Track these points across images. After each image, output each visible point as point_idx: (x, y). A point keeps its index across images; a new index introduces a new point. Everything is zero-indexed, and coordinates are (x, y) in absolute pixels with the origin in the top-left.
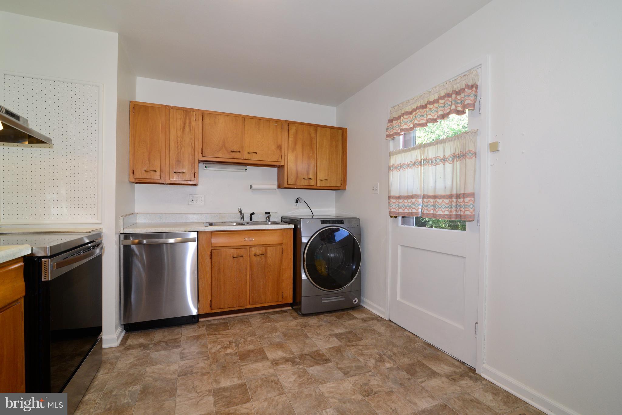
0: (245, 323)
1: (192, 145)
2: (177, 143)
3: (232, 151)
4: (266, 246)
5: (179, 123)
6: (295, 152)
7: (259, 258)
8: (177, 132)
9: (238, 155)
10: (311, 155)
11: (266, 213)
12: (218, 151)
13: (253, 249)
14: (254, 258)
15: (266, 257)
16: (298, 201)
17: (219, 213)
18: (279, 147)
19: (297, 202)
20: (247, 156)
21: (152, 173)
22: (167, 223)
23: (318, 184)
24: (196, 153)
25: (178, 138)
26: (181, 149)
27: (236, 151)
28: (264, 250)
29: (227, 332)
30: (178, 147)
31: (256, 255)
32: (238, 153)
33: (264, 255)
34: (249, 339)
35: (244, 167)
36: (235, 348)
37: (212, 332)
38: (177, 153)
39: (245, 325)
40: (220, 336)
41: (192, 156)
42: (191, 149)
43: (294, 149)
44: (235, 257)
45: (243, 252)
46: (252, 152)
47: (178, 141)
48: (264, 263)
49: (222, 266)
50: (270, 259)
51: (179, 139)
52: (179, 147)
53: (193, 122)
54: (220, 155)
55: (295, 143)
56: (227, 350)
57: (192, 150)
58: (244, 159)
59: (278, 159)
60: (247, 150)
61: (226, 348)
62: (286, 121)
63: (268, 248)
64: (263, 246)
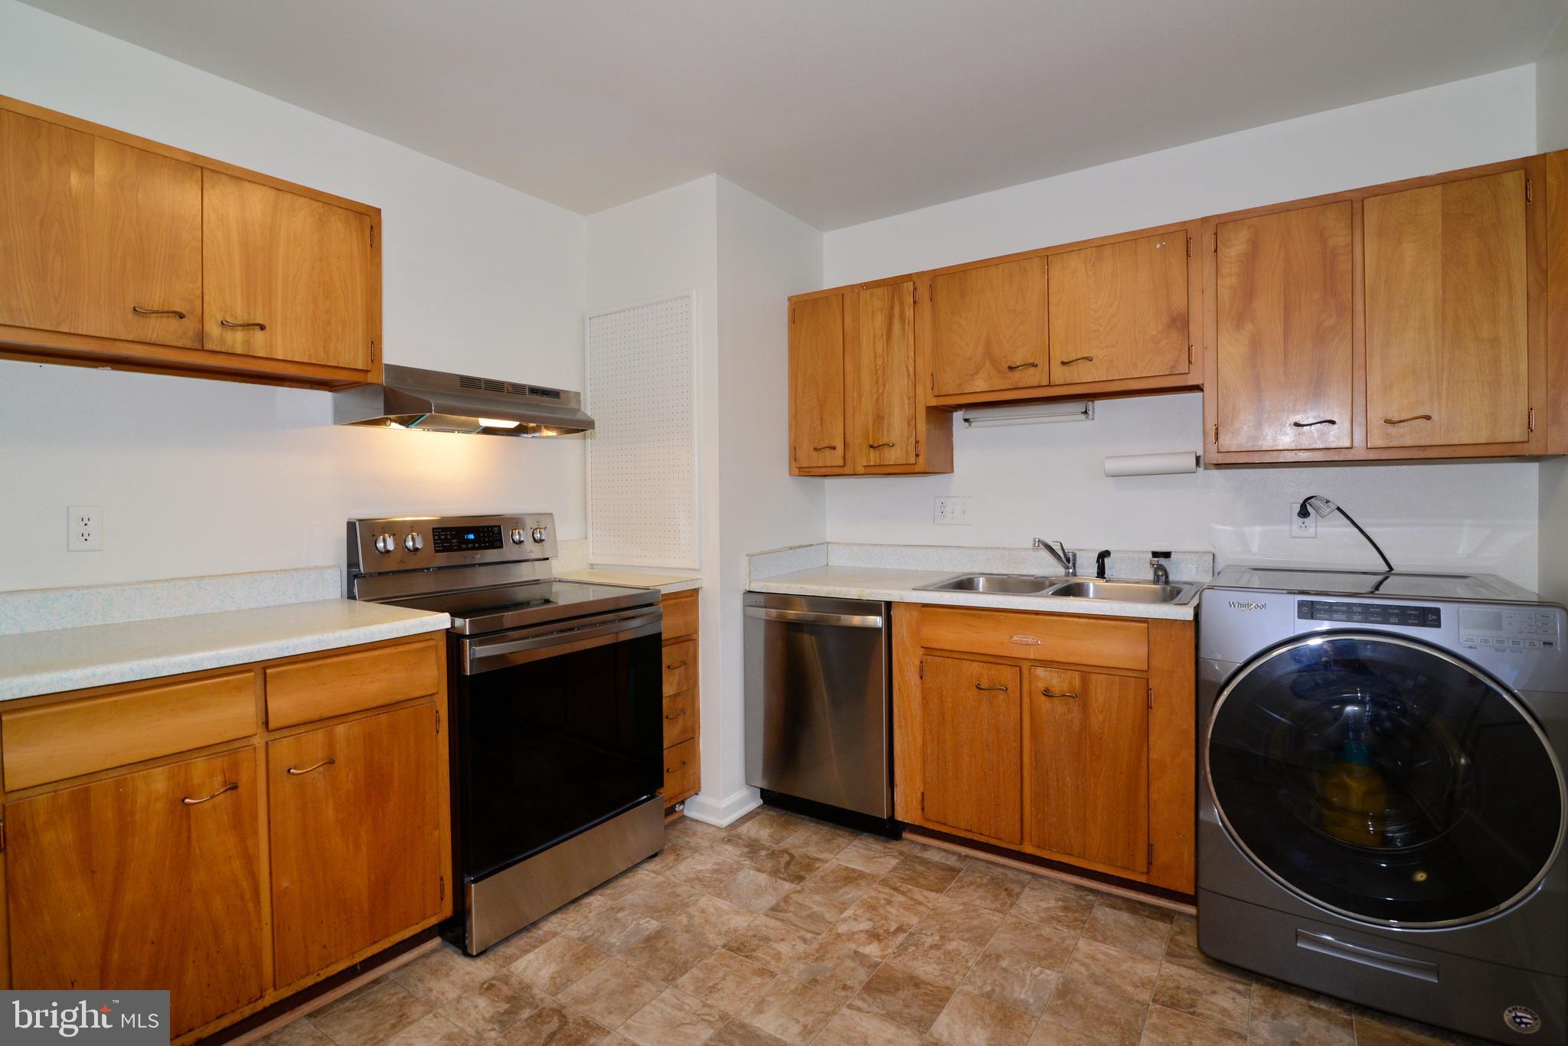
0: (1004, 894)
1: (908, 371)
2: (876, 371)
3: (1011, 368)
4: (1086, 672)
5: (880, 320)
6: (1249, 327)
7: (1059, 708)
8: (874, 344)
9: (1030, 377)
10: (1330, 322)
11: (1155, 554)
12: (971, 375)
13: (1040, 672)
14: (1045, 704)
15: (1085, 705)
16: (1309, 508)
17: (1009, 549)
18: (1181, 323)
19: (1304, 513)
20: (1059, 374)
21: (828, 452)
22: (884, 569)
23: (1377, 441)
24: (920, 391)
25: (878, 360)
26: (884, 386)
27: (1023, 363)
28: (1077, 682)
29: (926, 897)
30: (877, 382)
31: (1047, 693)
32: (1032, 370)
33: (1081, 697)
34: (952, 946)
35: (1079, 406)
36: (890, 950)
37: (895, 880)
38: (875, 396)
39: (996, 897)
40: (901, 898)
41: (909, 399)
42: (906, 382)
43: (1242, 315)
44: (982, 686)
45: (1007, 675)
46: (1074, 359)
47: (878, 367)
48: (1077, 724)
49: (949, 705)
50: (1101, 718)
51: (879, 362)
52: (880, 382)
53: (909, 307)
54: (980, 384)
55: (1248, 292)
56: (870, 943)
57: (908, 382)
58: (1049, 385)
59: (1173, 367)
60: (1058, 355)
61: (874, 936)
62: (1205, 221)
63: (1094, 677)
64: (1074, 668)
